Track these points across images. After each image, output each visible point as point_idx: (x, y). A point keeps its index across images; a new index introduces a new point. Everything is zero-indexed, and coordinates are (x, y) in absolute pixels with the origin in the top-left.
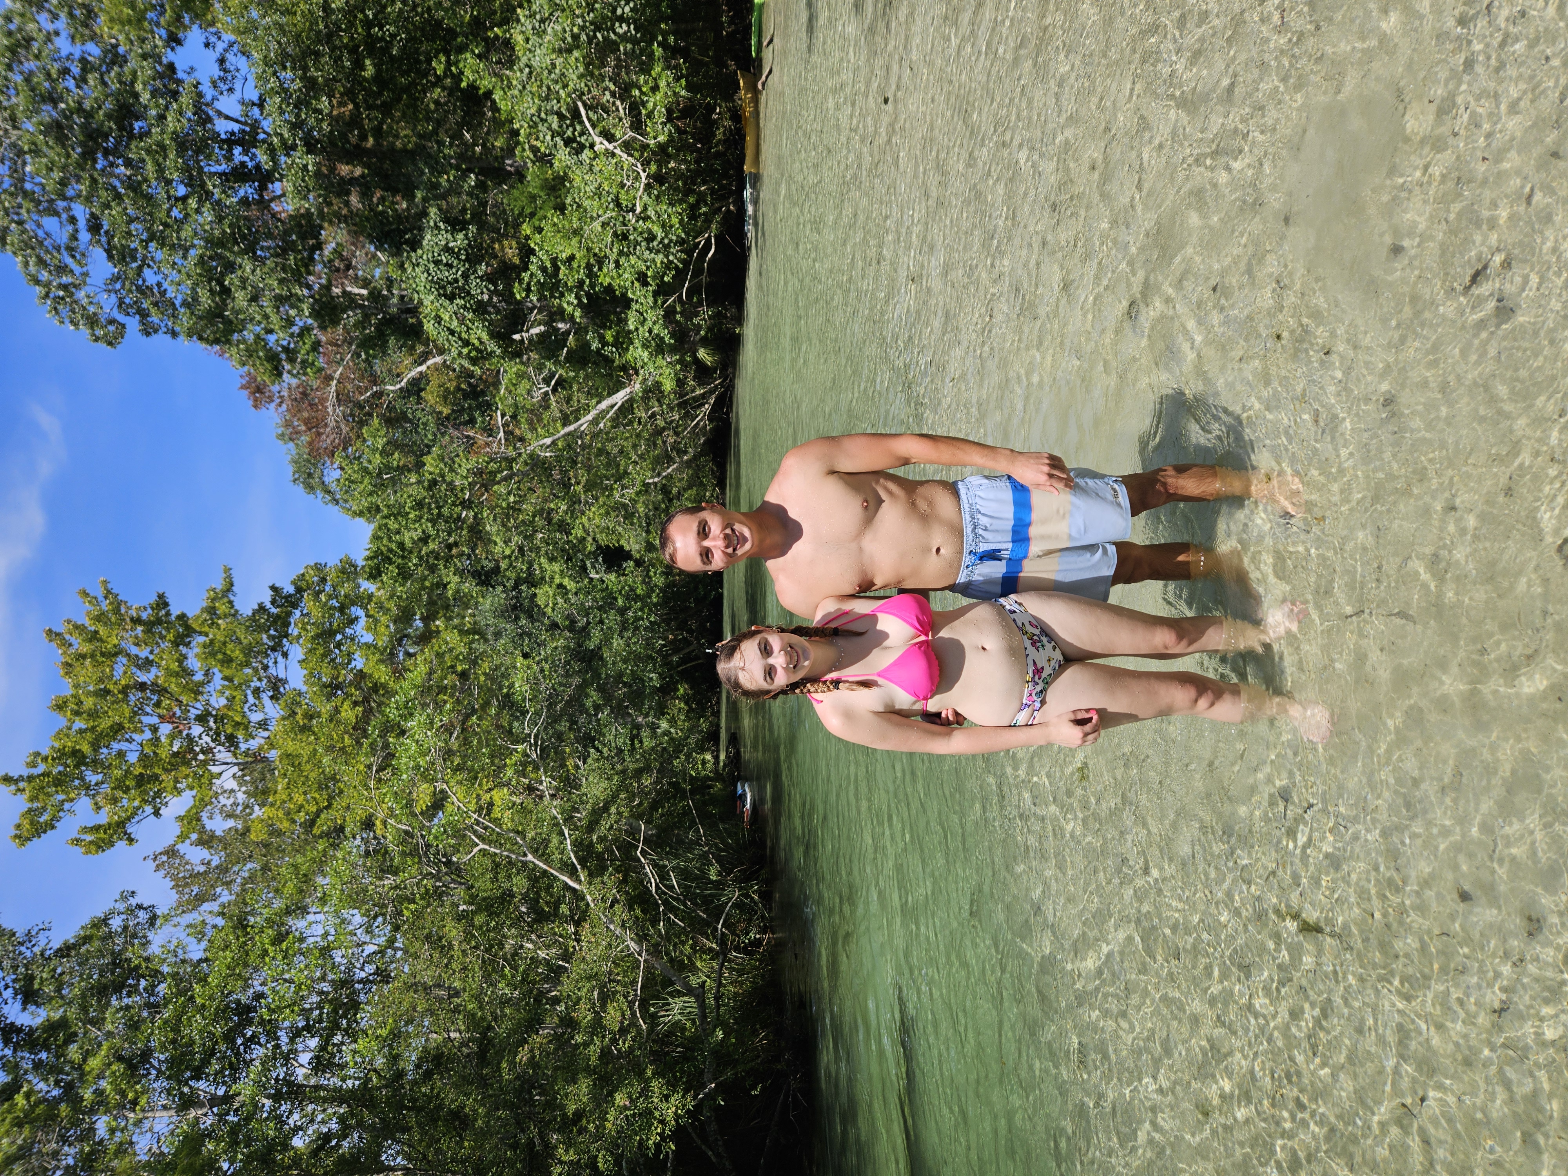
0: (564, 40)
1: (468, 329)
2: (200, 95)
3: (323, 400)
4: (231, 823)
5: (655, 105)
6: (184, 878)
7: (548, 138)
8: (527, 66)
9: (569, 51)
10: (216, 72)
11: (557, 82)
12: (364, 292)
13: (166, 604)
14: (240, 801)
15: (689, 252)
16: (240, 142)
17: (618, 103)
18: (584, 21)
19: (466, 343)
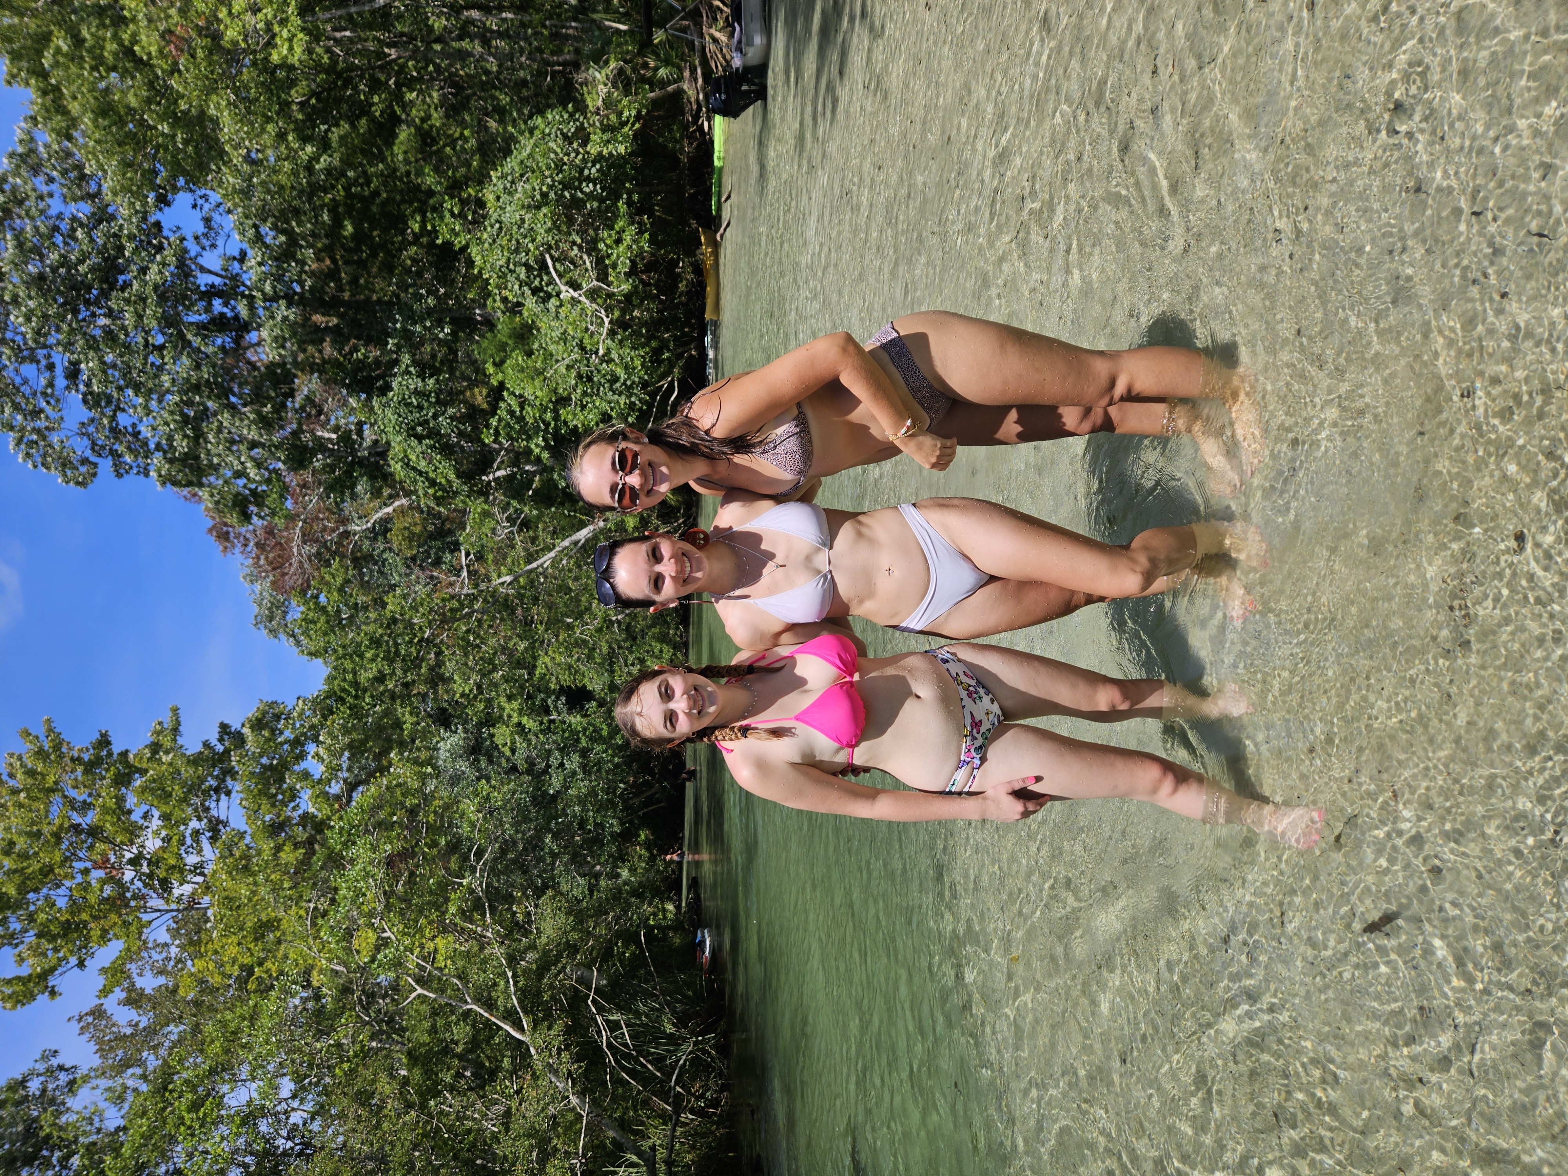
0: (533, 197)
1: (437, 468)
2: (185, 251)
3: (290, 540)
4: (162, 980)
5: (618, 257)
6: (110, 1041)
7: (516, 287)
8: (497, 221)
9: (538, 208)
10: (201, 229)
11: (525, 237)
12: (334, 436)
13: (109, 743)
14: (173, 955)
15: (653, 395)
16: (220, 294)
17: (585, 257)
18: (553, 181)
19: (433, 483)
